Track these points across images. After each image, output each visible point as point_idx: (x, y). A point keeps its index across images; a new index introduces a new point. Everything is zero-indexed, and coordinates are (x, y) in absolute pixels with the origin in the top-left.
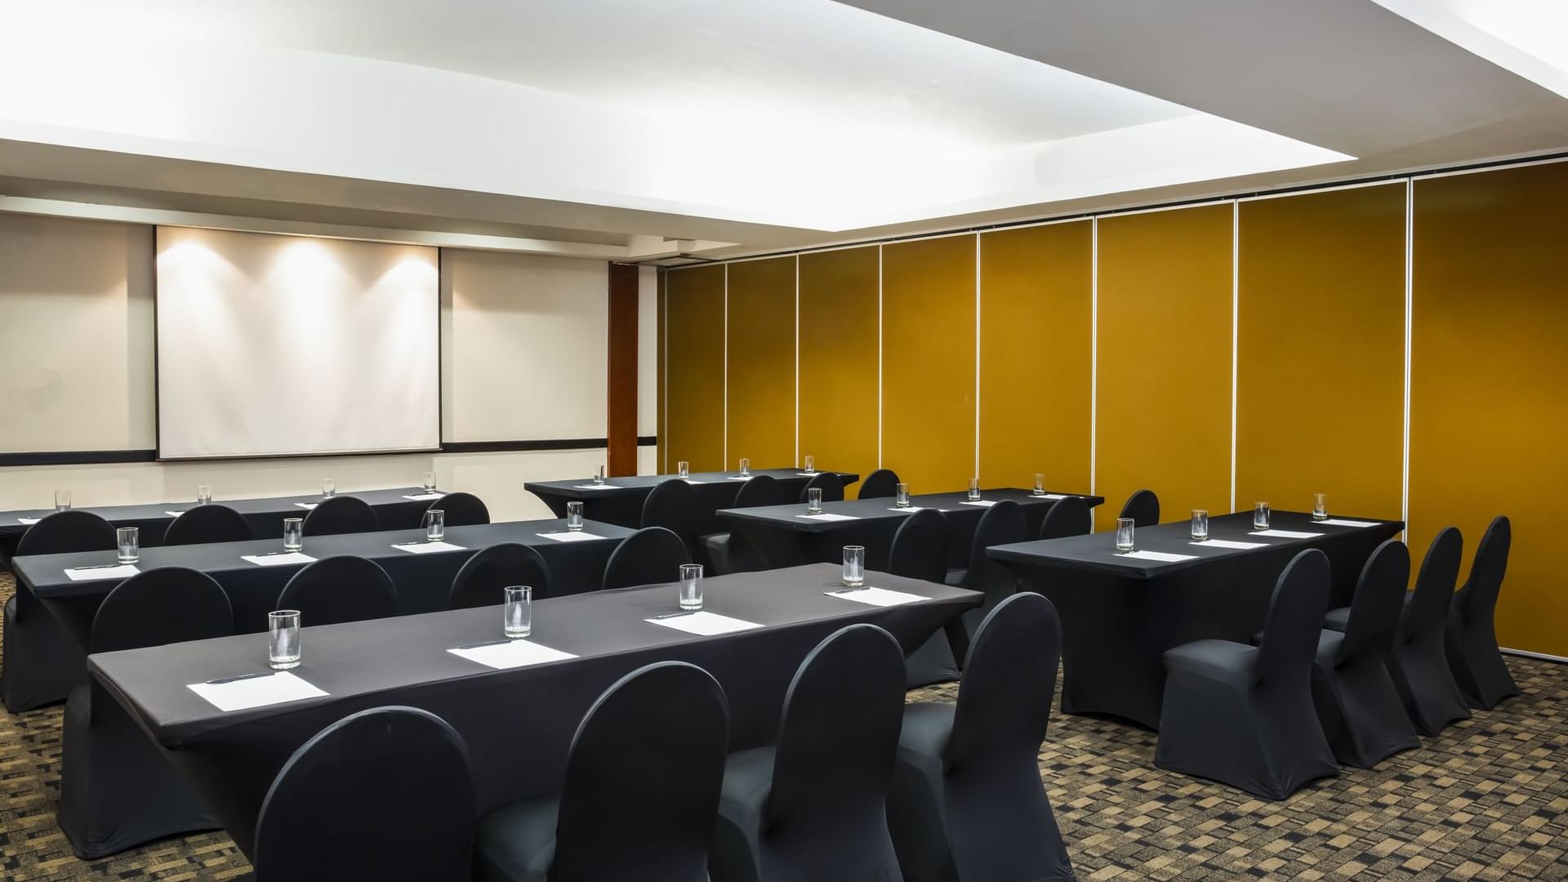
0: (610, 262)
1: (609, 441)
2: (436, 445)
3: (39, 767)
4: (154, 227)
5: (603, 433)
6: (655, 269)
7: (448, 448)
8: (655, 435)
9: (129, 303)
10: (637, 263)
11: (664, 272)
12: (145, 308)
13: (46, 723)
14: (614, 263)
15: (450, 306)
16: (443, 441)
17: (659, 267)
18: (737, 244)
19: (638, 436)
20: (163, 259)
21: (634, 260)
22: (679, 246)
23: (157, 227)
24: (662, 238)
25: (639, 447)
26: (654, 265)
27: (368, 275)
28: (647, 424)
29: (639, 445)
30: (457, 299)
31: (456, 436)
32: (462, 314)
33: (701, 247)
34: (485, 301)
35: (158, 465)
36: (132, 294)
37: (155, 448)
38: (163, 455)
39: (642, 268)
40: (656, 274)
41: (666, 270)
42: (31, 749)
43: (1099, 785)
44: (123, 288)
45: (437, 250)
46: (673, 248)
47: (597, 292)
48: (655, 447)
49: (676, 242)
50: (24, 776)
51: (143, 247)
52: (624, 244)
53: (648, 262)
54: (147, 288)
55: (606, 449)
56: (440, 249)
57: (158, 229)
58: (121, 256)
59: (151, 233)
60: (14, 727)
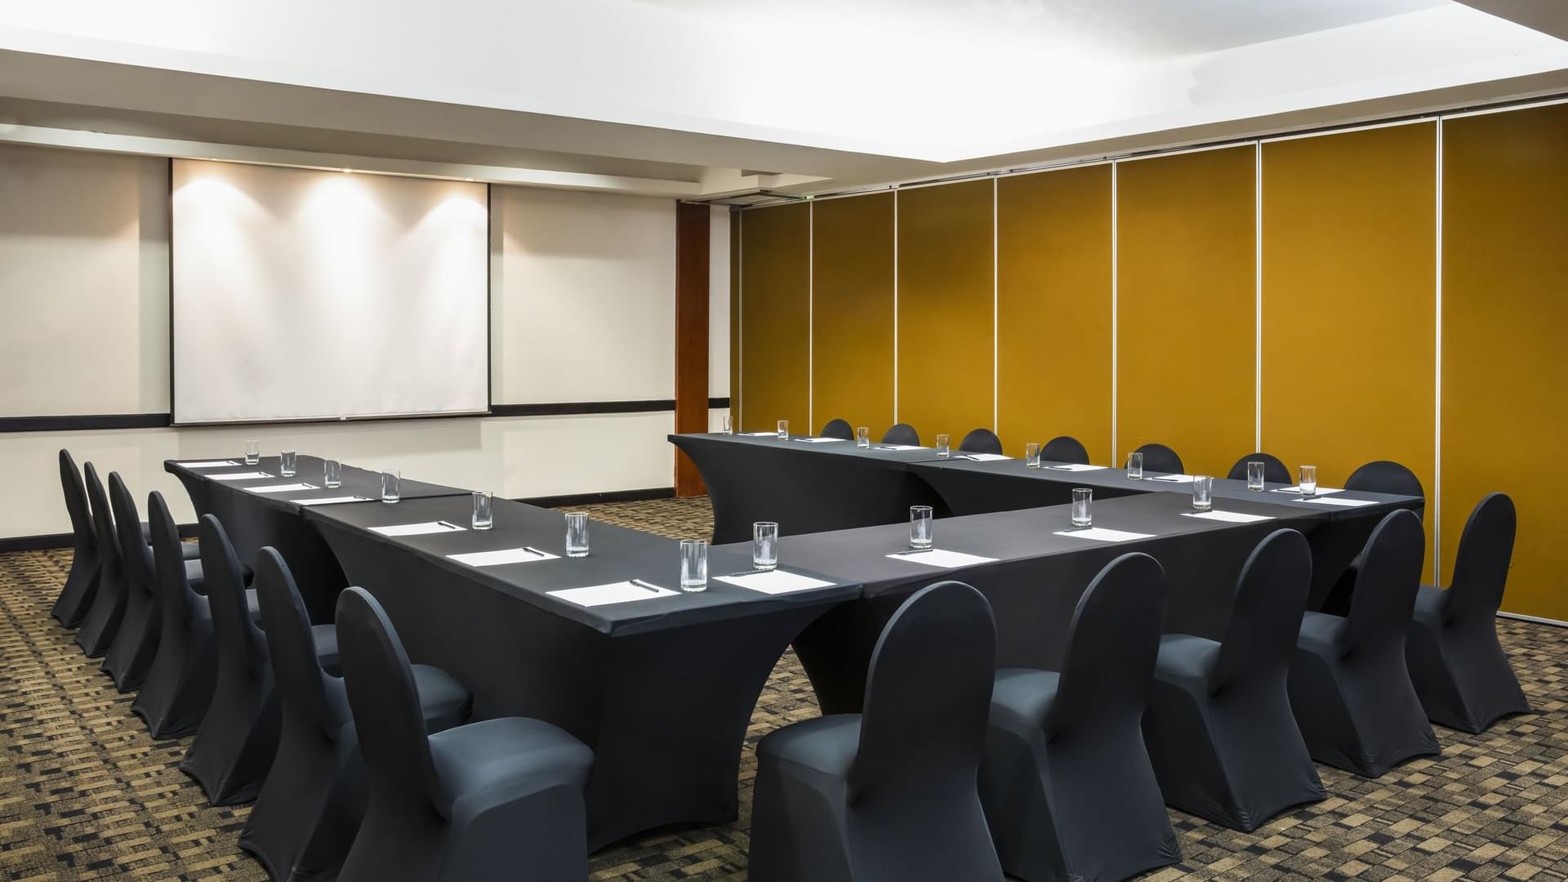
0: (678, 201)
1: (677, 403)
2: (484, 409)
3: (38, 807)
4: (170, 160)
5: (671, 395)
6: (727, 209)
7: (497, 411)
8: (728, 395)
9: (141, 248)
10: (708, 201)
11: (738, 212)
12: (159, 251)
13: (46, 747)
14: (683, 201)
15: (500, 250)
16: (492, 404)
17: (732, 206)
18: (829, 179)
19: (709, 397)
20: (177, 196)
21: (705, 198)
22: (759, 181)
23: (174, 161)
24: (740, 172)
25: (710, 410)
26: (726, 205)
27: (409, 215)
28: (720, 384)
29: (711, 408)
30: (507, 242)
31: (504, 398)
32: (515, 261)
33: (785, 181)
34: (537, 245)
35: (171, 431)
36: (144, 236)
37: (168, 411)
38: (179, 419)
39: (713, 207)
40: (729, 214)
41: (741, 210)
42: (28, 782)
43: (1366, 842)
44: (135, 230)
45: (486, 186)
46: (752, 183)
47: (663, 234)
48: (728, 410)
49: (756, 177)
50: (19, 819)
51: (156, 185)
52: (695, 180)
53: (719, 200)
54: (162, 229)
55: (673, 412)
56: (489, 185)
57: (175, 163)
58: (133, 193)
59: (167, 168)
60: (8, 752)
